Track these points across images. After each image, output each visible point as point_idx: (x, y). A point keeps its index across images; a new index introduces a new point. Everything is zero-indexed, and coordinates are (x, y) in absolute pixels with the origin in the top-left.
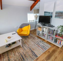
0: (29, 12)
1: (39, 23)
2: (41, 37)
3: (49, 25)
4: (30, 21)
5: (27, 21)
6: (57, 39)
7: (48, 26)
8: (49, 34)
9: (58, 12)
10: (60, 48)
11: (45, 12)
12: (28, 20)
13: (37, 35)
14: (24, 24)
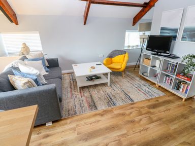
0: (129, 29)
1: (147, 50)
2: (147, 78)
3: (168, 53)
4: (129, 46)
5: (124, 47)
6: (180, 82)
7: (165, 56)
8: (165, 71)
9: (188, 29)
10: (183, 100)
11: (162, 29)
12: (126, 44)
13: (141, 74)
14: (116, 51)
